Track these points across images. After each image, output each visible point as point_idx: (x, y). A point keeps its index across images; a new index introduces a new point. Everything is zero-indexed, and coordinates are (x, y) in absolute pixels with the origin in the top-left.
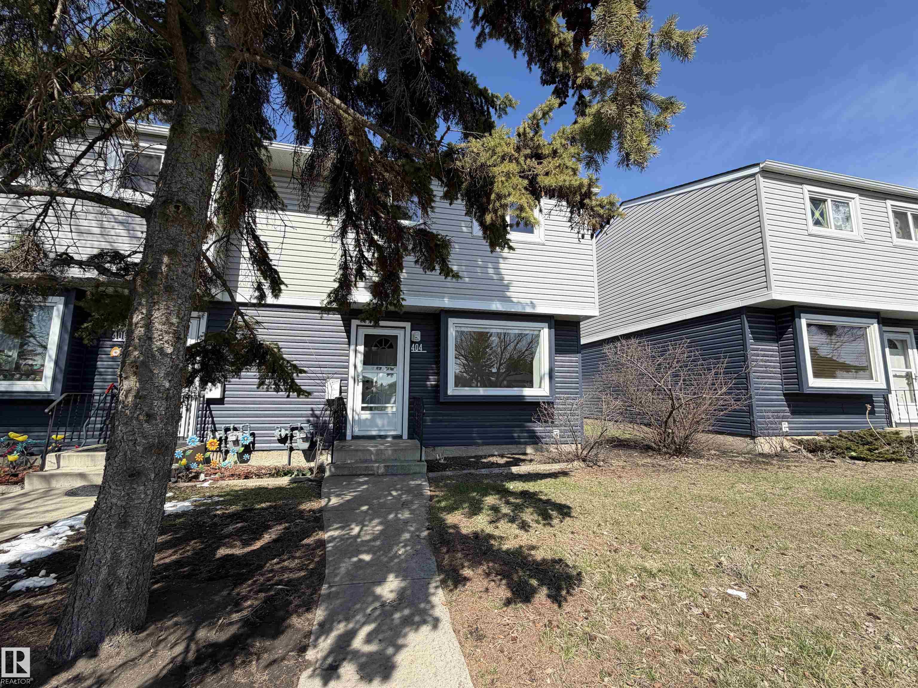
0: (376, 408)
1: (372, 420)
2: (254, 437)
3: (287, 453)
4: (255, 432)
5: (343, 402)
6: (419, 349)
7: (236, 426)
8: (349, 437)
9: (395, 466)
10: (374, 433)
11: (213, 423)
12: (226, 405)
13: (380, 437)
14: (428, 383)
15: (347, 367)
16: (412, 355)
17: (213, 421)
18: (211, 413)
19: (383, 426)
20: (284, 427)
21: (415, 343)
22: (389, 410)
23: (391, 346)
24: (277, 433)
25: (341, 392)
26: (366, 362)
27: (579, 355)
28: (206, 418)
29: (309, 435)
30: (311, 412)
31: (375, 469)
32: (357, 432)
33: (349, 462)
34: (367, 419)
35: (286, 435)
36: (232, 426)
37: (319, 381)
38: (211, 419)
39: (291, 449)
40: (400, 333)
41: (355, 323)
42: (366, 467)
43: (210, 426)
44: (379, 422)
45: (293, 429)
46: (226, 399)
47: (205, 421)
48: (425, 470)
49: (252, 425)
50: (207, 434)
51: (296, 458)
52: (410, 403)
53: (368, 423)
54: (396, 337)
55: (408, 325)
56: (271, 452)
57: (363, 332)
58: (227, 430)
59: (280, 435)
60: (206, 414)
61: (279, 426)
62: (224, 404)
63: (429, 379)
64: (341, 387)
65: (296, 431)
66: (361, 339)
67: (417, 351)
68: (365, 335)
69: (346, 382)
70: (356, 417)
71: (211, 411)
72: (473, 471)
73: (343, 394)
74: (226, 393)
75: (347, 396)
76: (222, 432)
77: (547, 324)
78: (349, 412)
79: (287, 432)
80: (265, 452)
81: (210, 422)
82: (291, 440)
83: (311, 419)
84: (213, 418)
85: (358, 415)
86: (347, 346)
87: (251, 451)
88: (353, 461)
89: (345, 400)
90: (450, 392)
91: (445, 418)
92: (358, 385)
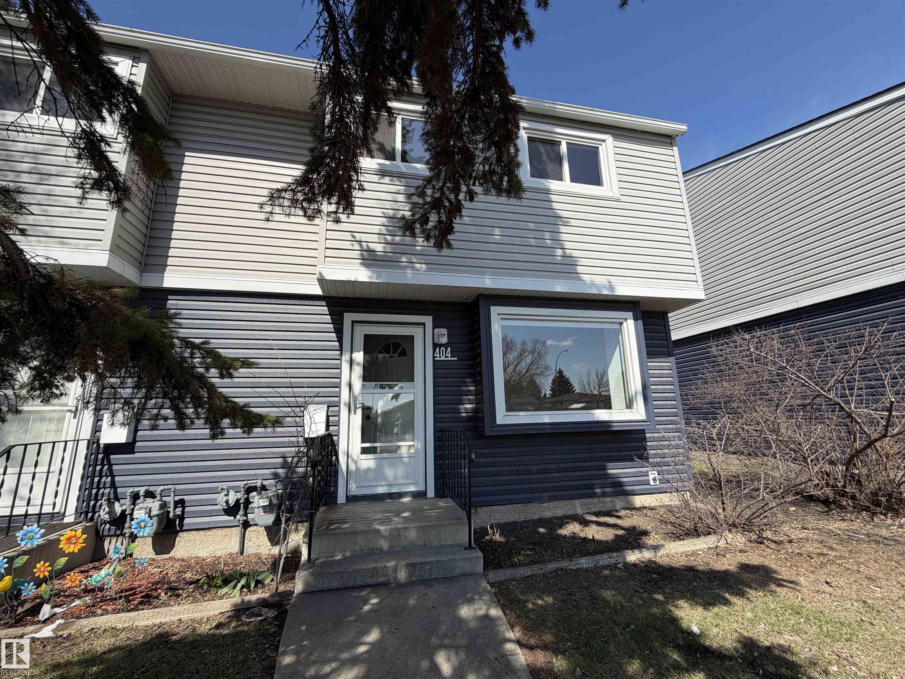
0: (384, 450)
1: (378, 471)
2: (184, 508)
3: (237, 532)
4: (186, 498)
5: (332, 440)
6: (445, 355)
7: (152, 489)
8: (341, 498)
9: (426, 563)
10: (381, 490)
11: (113, 485)
12: (137, 455)
13: (390, 496)
14: (461, 407)
15: (338, 386)
16: (437, 365)
17: (113, 482)
18: (110, 469)
19: (395, 478)
20: (232, 488)
21: (440, 346)
22: (404, 451)
23: (403, 353)
24: (221, 498)
25: (328, 426)
26: (366, 378)
27: (672, 359)
28: (101, 477)
29: (275, 501)
30: (280, 460)
31: (390, 573)
32: (354, 490)
33: (339, 557)
34: (369, 469)
35: (238, 501)
36: (142, 491)
37: (289, 409)
38: (109, 479)
39: (246, 525)
40: (416, 332)
41: (348, 317)
42: (374, 569)
43: (107, 491)
44: (389, 473)
45: (249, 490)
46: (138, 444)
47: (99, 482)
48: (480, 568)
49: (178, 487)
50: (101, 505)
51: (254, 539)
52: (437, 439)
53: (371, 475)
54: (411, 338)
55: (428, 320)
56: (210, 533)
57: (361, 331)
58: (135, 497)
59: (227, 502)
60: (101, 470)
61: (225, 485)
62: (134, 453)
63: (462, 400)
64: (328, 417)
65: (254, 493)
66: (359, 341)
67: (443, 358)
68: (365, 336)
69: (337, 409)
70: (352, 467)
71: (110, 465)
72: (565, 564)
73: (331, 428)
74: (139, 433)
75: (338, 431)
76: (127, 502)
77: (630, 314)
78: (342, 459)
79: (239, 495)
80: (202, 533)
81: (108, 485)
82: (246, 508)
83: (281, 471)
84: (113, 477)
85: (356, 463)
86: (338, 352)
87: (178, 532)
88: (348, 554)
89: (335, 438)
90: (499, 421)
91: (491, 460)
92: (355, 413)
